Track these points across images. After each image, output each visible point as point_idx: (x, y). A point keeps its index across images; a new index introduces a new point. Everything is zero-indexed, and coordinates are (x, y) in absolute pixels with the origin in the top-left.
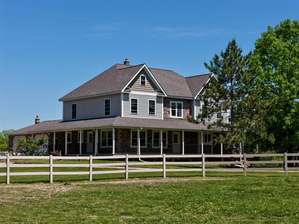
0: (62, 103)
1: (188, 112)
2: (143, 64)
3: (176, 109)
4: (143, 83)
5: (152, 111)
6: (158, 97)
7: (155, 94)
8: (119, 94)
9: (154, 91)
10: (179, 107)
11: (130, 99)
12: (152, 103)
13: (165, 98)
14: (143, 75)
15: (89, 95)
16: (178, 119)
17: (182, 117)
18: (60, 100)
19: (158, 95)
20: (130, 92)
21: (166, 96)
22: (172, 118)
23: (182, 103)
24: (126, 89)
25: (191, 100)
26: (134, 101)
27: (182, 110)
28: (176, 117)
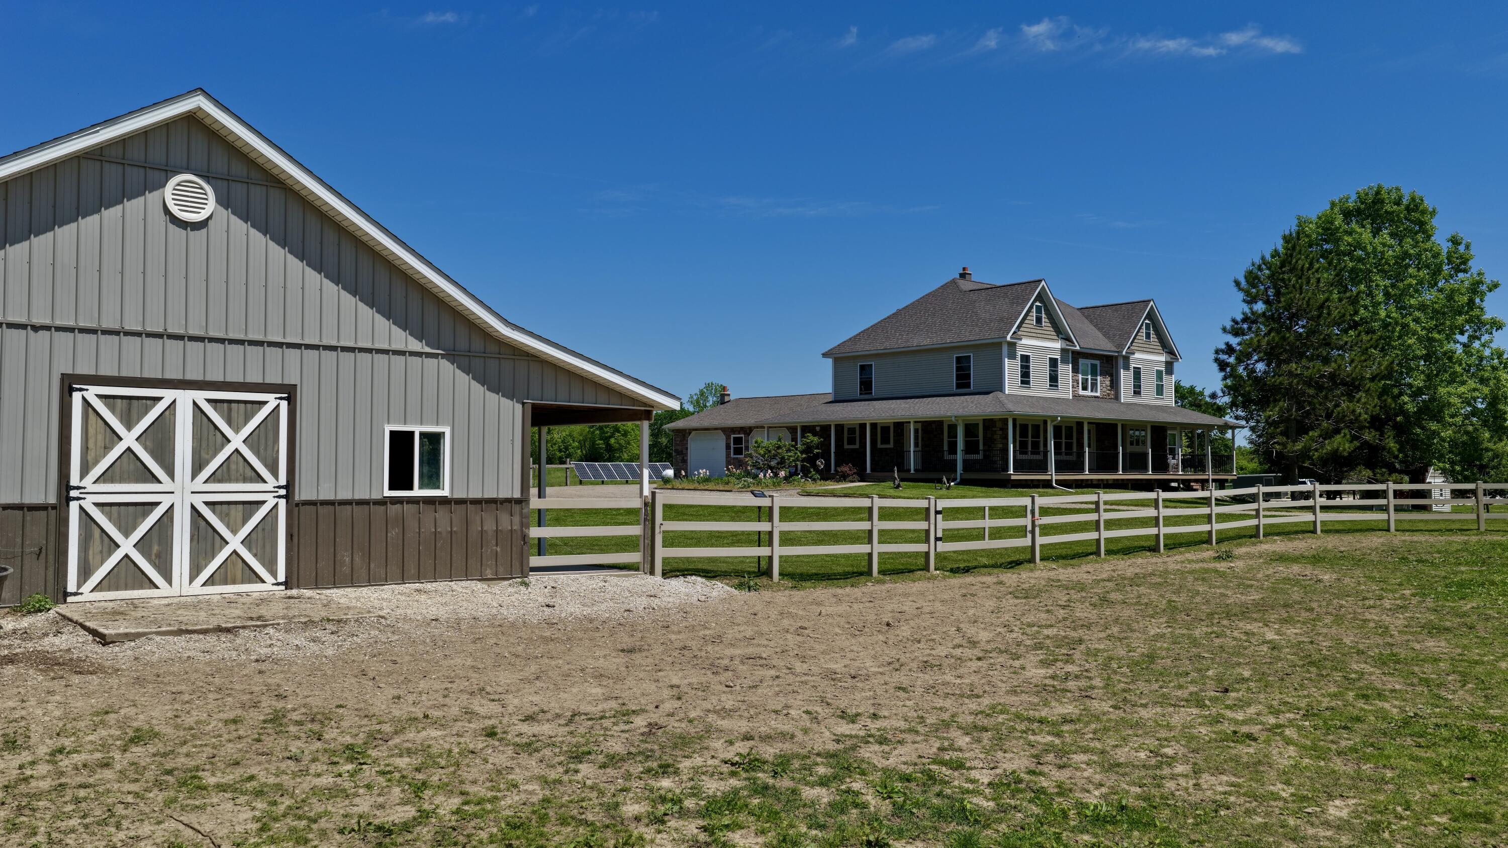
0: (829, 362)
1: (1108, 383)
2: (1041, 281)
3: (1089, 377)
4: (1039, 320)
5: (1054, 379)
6: (1063, 351)
7: (1058, 345)
8: (999, 345)
9: (1056, 338)
10: (1094, 373)
11: (1019, 353)
12: (1053, 363)
13: (1074, 352)
14: (1038, 304)
15: (909, 344)
16: (1092, 397)
17: (1098, 394)
18: (825, 355)
19: (1064, 346)
20: (1021, 339)
21: (1078, 348)
22: (1083, 396)
23: (1097, 362)
24: (1015, 333)
25: (1112, 357)
26: (1025, 359)
27: (1099, 378)
28: (1088, 393)
